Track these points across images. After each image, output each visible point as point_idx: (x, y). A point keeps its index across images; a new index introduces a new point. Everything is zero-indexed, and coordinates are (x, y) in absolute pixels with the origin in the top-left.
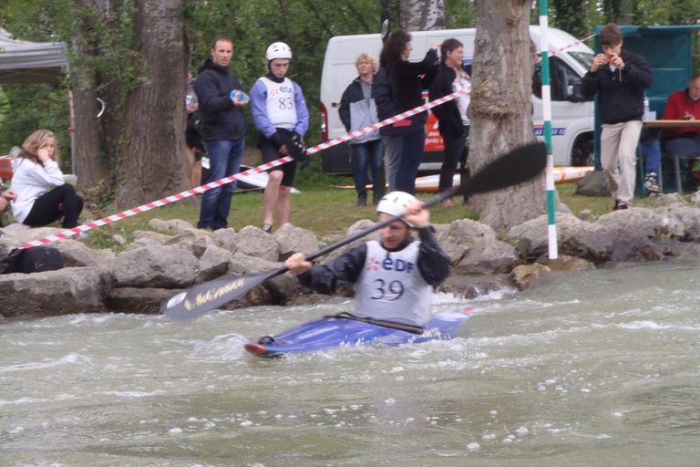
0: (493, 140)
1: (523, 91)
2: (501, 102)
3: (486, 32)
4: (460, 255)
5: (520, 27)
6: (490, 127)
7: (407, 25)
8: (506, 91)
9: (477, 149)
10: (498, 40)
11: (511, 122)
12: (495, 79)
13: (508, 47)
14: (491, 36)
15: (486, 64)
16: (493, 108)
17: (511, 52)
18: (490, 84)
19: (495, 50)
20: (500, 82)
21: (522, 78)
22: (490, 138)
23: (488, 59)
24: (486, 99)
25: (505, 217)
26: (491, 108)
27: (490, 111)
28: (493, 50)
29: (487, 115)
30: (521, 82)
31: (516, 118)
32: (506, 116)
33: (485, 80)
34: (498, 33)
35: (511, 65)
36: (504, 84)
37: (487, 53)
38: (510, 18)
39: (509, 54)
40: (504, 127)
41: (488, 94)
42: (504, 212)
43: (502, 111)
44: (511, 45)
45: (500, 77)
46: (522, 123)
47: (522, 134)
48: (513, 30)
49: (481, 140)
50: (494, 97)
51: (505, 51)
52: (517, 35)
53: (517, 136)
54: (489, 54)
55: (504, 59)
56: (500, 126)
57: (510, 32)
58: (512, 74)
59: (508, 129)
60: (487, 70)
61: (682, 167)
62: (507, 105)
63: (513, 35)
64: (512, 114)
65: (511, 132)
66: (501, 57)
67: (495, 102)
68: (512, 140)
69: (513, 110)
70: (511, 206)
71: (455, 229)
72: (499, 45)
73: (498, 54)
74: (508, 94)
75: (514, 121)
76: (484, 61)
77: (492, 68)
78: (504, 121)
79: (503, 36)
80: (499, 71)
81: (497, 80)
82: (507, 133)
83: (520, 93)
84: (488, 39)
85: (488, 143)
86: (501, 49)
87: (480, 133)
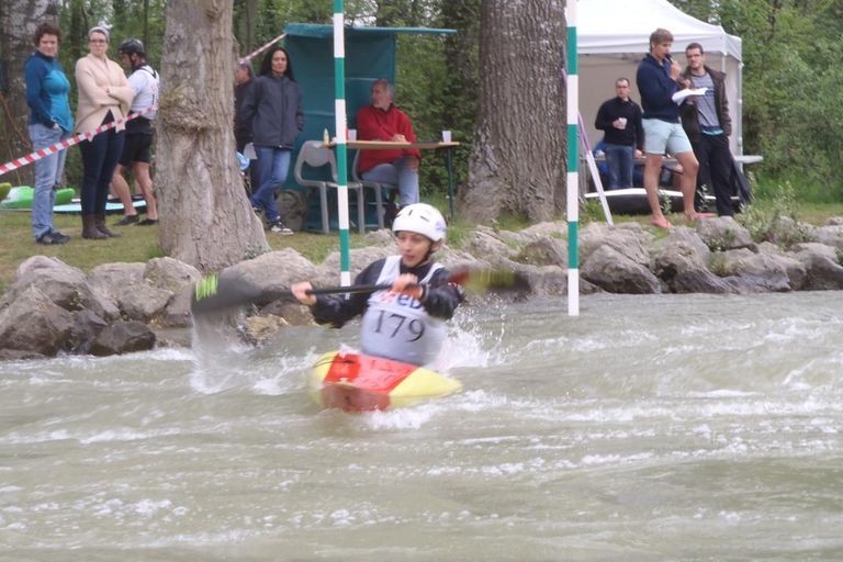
0: (188, 161)
1: (224, 101)
2: (198, 114)
3: (181, 25)
4: (165, 302)
5: (222, 22)
6: (184, 144)
7: (10, 11)
8: (204, 100)
9: (167, 170)
10: (195, 37)
11: (209, 137)
12: (191, 84)
13: (208, 46)
14: (187, 31)
15: (180, 65)
16: (189, 120)
17: (211, 52)
18: (185, 91)
19: (191, 49)
20: (197, 89)
21: (222, 84)
22: (184, 157)
23: (182, 59)
24: (181, 108)
25: (202, 255)
26: (186, 120)
27: (186, 124)
28: (188, 48)
29: (181, 129)
30: (222, 89)
31: (216, 134)
32: (204, 130)
33: (178, 85)
34: (196, 27)
35: (210, 68)
36: (202, 91)
37: (181, 52)
38: (211, 9)
39: (208, 55)
40: (201, 143)
41: (184, 103)
42: (201, 250)
43: (200, 125)
44: (211, 43)
45: (197, 82)
46: (223, 140)
47: (222, 154)
48: (215, 25)
49: (173, 159)
50: (190, 106)
51: (204, 50)
52: (219, 31)
53: (217, 157)
54: (184, 53)
55: (202, 60)
56: (197, 142)
57: (210, 27)
58: (212, 80)
59: (206, 146)
60: (181, 72)
61: (384, 199)
62: (205, 118)
63: (214, 31)
64: (211, 128)
65: (210, 150)
66: (199, 58)
67: (191, 113)
68: (211, 159)
69: (213, 124)
70: (210, 241)
71: (153, 269)
72: (196, 43)
73: (195, 55)
74: (207, 104)
75: (213, 137)
76: (178, 62)
77: (188, 71)
78: (201, 136)
79: (201, 32)
80: (196, 74)
81: (193, 86)
82: (204, 152)
83: (221, 103)
84: (183, 36)
85: (182, 164)
86: (199, 48)
87: (171, 150)
